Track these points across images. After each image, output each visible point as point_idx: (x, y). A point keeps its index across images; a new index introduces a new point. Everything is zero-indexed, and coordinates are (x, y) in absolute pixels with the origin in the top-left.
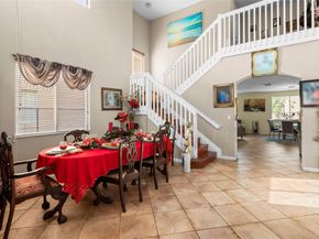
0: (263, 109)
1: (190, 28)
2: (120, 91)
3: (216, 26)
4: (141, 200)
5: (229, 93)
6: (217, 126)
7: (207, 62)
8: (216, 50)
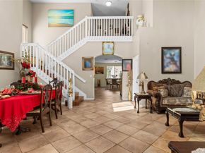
0: (102, 73)
1: (66, 18)
2: (13, 54)
3: (84, 22)
4: (51, 125)
5: (91, 62)
6: (84, 81)
7: (79, 43)
8: (84, 37)
